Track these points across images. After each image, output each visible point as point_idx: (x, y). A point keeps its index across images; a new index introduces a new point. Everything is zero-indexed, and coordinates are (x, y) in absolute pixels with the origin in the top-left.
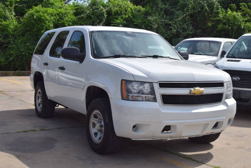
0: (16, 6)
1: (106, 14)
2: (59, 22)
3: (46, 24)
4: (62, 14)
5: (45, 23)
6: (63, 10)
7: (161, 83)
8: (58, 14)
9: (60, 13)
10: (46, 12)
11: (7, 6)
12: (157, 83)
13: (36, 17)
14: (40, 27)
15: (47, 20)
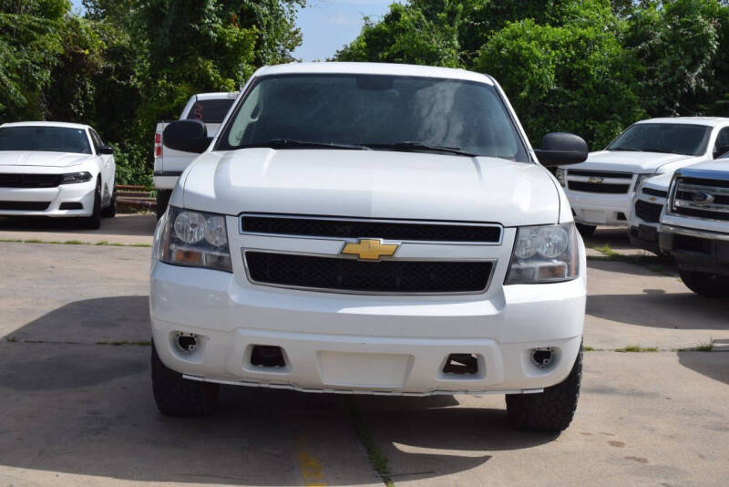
0: (463, 23)
1: (717, 40)
2: (576, 66)
3: (532, 73)
4: (587, 41)
5: (530, 70)
6: (590, 33)
7: (248, 217)
8: (576, 44)
9: (580, 39)
10: (538, 37)
11: (440, 23)
12: (238, 216)
13: (508, 52)
14: (515, 81)
15: (536, 60)
